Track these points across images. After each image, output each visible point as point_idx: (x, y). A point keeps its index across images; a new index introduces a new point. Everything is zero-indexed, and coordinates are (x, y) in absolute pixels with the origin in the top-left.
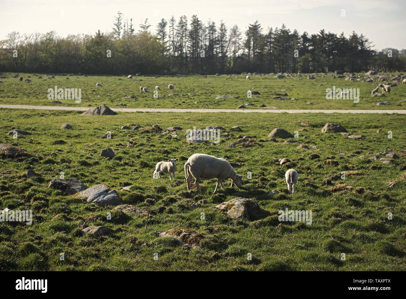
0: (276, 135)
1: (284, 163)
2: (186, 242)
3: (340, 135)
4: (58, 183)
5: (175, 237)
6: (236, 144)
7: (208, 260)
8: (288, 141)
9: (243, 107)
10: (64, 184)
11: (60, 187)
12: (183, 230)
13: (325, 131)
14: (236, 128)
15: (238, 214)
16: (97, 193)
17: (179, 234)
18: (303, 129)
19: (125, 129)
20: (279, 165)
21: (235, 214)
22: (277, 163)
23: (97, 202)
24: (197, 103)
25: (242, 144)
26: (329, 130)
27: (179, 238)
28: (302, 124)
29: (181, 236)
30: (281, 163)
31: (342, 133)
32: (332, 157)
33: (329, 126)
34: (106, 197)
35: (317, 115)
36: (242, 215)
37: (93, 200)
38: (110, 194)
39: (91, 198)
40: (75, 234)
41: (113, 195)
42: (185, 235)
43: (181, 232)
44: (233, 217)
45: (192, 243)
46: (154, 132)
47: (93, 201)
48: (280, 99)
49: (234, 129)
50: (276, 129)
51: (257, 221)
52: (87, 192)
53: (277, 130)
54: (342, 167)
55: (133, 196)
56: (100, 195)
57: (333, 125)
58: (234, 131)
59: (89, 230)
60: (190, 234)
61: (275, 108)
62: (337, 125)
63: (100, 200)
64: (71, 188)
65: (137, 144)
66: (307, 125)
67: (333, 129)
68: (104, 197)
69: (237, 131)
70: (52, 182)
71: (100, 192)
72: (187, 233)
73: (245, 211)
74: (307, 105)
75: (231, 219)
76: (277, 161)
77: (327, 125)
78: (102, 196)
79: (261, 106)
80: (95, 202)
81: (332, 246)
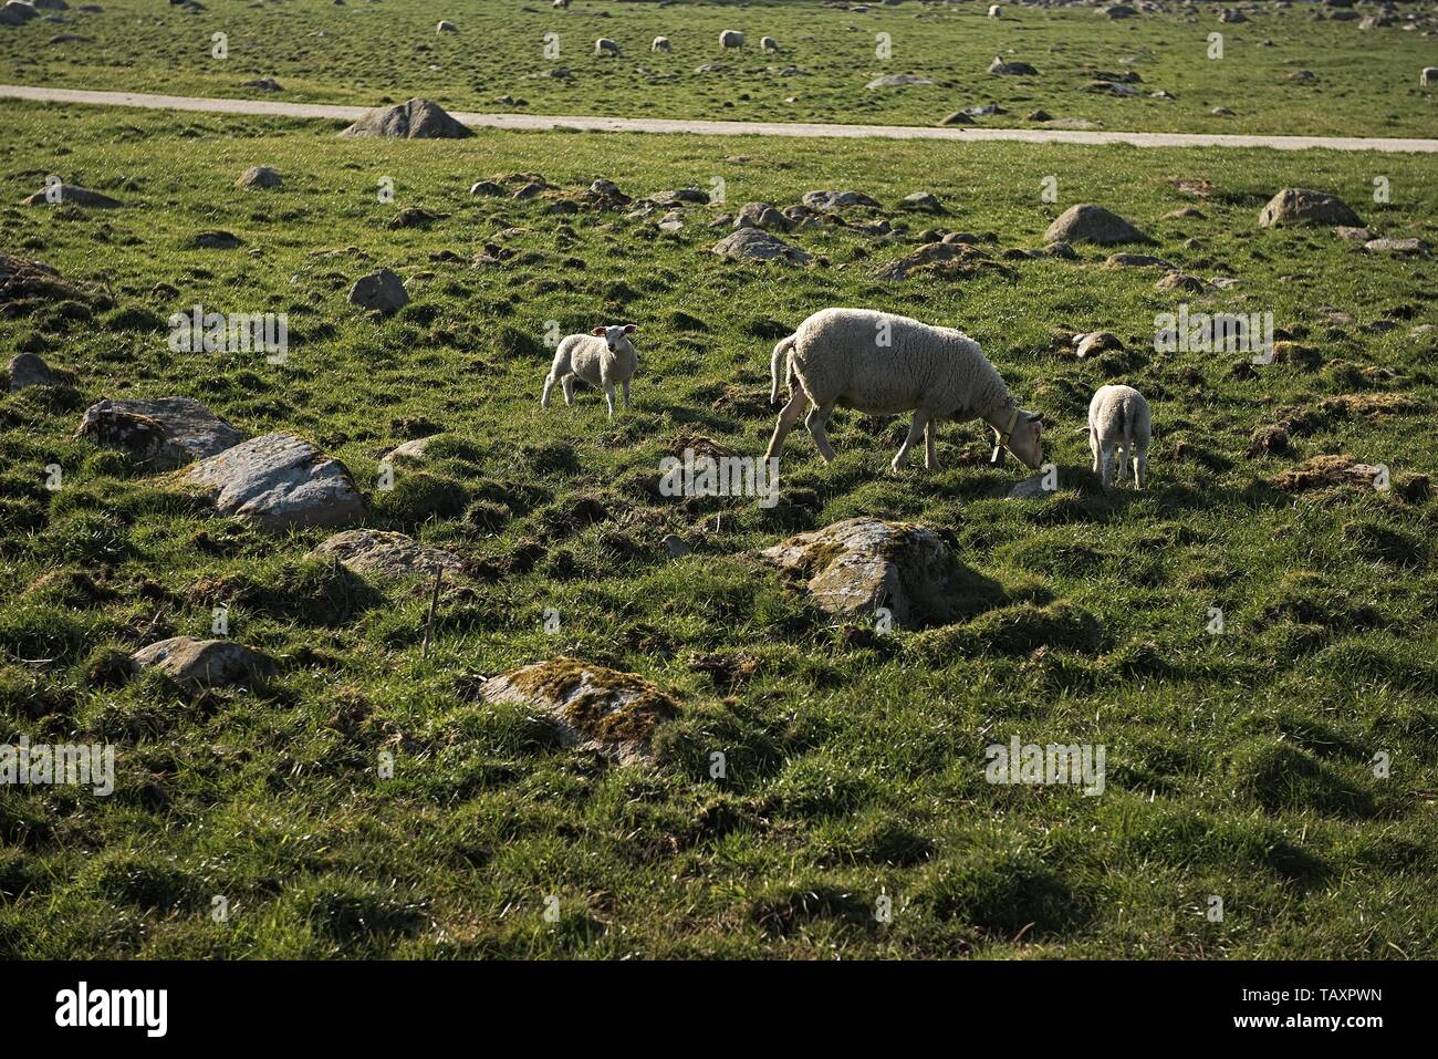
0: (1073, 232)
1: (1092, 353)
2: (591, 732)
3: (1333, 235)
4: (114, 418)
5: (545, 703)
6: (909, 264)
7: (675, 833)
8: (1119, 260)
9: (962, 120)
10: (140, 426)
11: (124, 434)
12: (586, 675)
13: (1275, 219)
14: (921, 201)
15: (857, 593)
16: (263, 471)
17: (564, 690)
18: (1185, 210)
19: (483, 194)
20: (1072, 358)
21: (844, 591)
22: (1065, 350)
23: (256, 513)
24: (796, 100)
25: (931, 265)
26: (1289, 217)
27: (561, 711)
28: (1184, 189)
29: (571, 701)
30: (1081, 352)
31: (1342, 231)
32: (1295, 331)
33: (1289, 199)
34: (299, 489)
35: (1243, 154)
36: (871, 601)
37: (240, 502)
38: (316, 476)
39: (235, 492)
40: (93, 673)
41: (329, 482)
42: (589, 699)
43: (575, 683)
44: (831, 608)
45: (617, 740)
46: (597, 208)
47: (243, 508)
48: (1109, 91)
49: (912, 203)
50: (1076, 208)
51: (938, 633)
52: (222, 465)
53: (1081, 211)
54: (1337, 377)
55: (417, 487)
56: (272, 479)
57: (1308, 198)
58: (914, 211)
59: (160, 658)
60: (612, 697)
61: (1085, 124)
62: (1321, 198)
63: (272, 502)
64: (170, 441)
65: (516, 257)
66: (1204, 194)
67: (1304, 214)
68: (289, 490)
69: (923, 210)
70: (91, 414)
71: (276, 465)
72: (598, 691)
73: (886, 580)
74: (1211, 115)
75: (824, 616)
76: (1067, 342)
77: (1281, 195)
78: (280, 488)
79: (1030, 119)
80: (247, 511)
81: (1276, 774)
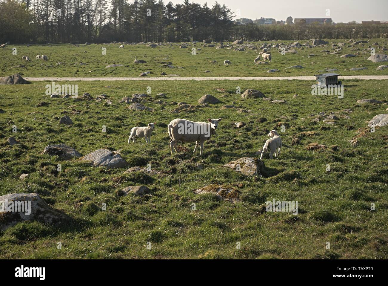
0: (205, 101)
1: (240, 127)
4: (53, 149)
5: (214, 193)
6: (179, 110)
7: (258, 212)
9: (145, 75)
10: (59, 150)
11: (55, 152)
12: (220, 187)
13: (246, 97)
14: (161, 95)
15: (252, 171)
16: (103, 157)
17: (217, 190)
18: (224, 95)
20: (236, 128)
21: (249, 171)
22: (234, 126)
23: (105, 166)
25: (184, 109)
26: (249, 96)
28: (218, 90)
29: (219, 192)
30: (238, 126)
33: (249, 92)
34: (112, 160)
35: (221, 82)
37: (100, 164)
38: (115, 157)
39: (98, 162)
41: (118, 158)
42: (223, 191)
43: (219, 189)
49: (159, 96)
50: (205, 96)
52: (91, 157)
53: (207, 96)
55: (136, 159)
56: (106, 158)
57: (253, 91)
60: (228, 190)
61: (176, 76)
62: (256, 91)
63: (107, 163)
64: (67, 153)
66: (224, 91)
67: (253, 95)
68: (110, 160)
69: (164, 98)
70: (47, 148)
72: (224, 189)
73: (257, 168)
74: (204, 72)
76: (234, 124)
77: (247, 91)
78: (108, 160)
79: (161, 75)
